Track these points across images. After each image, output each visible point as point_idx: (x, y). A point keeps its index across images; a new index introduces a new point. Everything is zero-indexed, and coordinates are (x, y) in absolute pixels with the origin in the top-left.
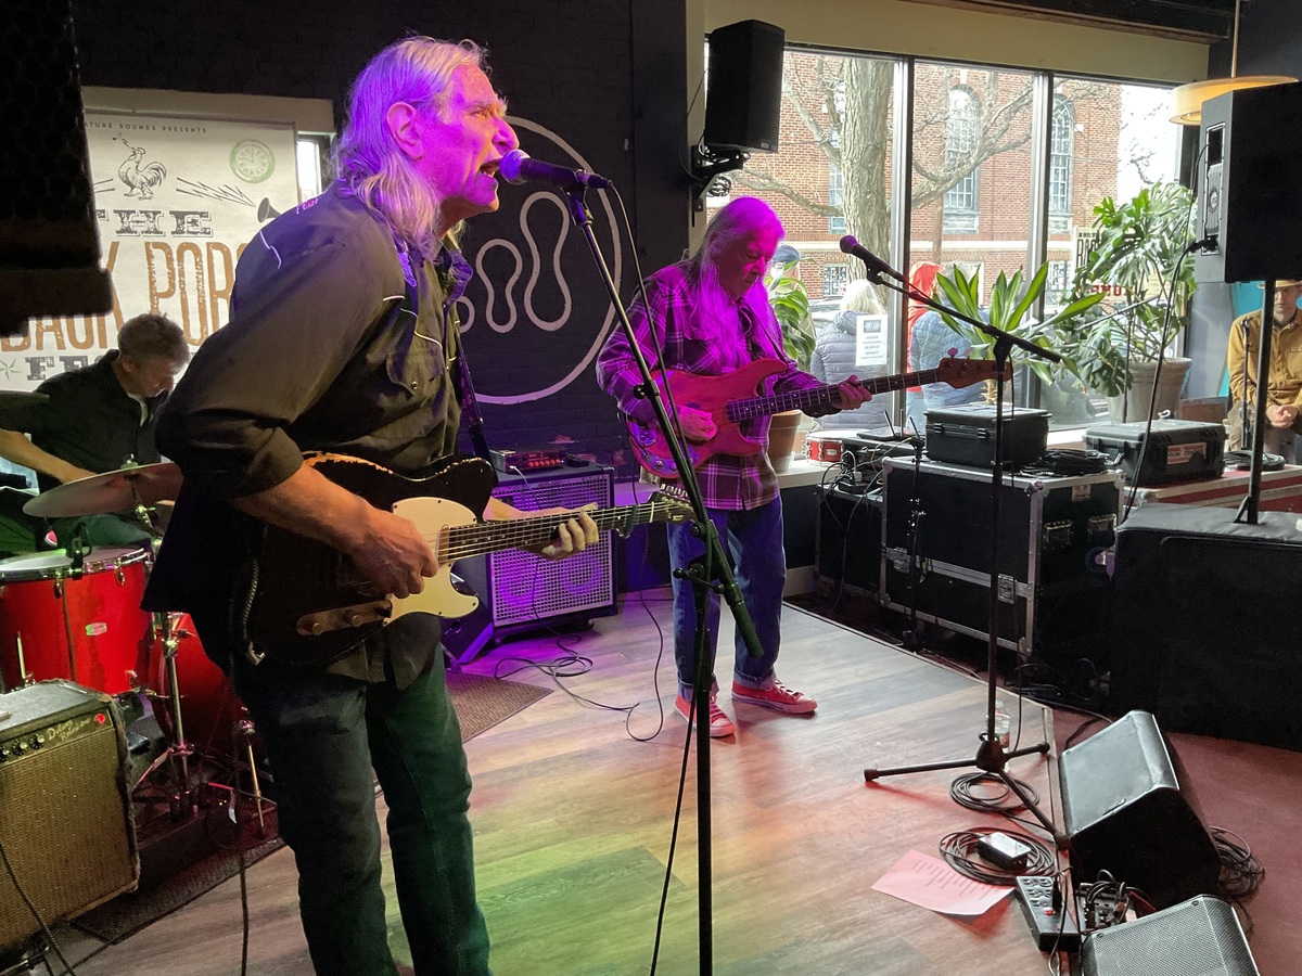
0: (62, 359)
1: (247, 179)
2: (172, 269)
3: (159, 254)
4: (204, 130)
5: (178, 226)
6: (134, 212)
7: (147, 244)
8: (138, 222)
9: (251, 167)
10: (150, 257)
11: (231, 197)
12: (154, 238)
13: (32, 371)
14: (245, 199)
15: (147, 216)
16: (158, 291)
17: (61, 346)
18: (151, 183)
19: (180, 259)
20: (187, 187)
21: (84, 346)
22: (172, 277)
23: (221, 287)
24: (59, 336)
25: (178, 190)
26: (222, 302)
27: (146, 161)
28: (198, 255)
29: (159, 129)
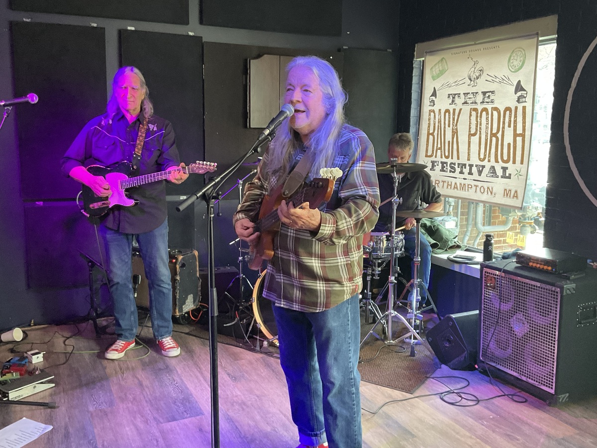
0: (441, 162)
1: (513, 70)
2: (477, 121)
3: (474, 113)
4: (499, 47)
5: (483, 99)
6: (469, 93)
7: (471, 109)
8: (470, 98)
9: (515, 63)
10: (471, 115)
11: (505, 82)
12: (474, 106)
13: (432, 167)
14: (510, 82)
15: (474, 95)
16: (471, 133)
17: (442, 157)
18: (477, 78)
19: (481, 117)
20: (489, 79)
21: (447, 157)
22: (477, 126)
23: (494, 131)
24: (441, 152)
25: (486, 80)
26: (494, 139)
27: (478, 67)
28: (487, 114)
29: (482, 50)
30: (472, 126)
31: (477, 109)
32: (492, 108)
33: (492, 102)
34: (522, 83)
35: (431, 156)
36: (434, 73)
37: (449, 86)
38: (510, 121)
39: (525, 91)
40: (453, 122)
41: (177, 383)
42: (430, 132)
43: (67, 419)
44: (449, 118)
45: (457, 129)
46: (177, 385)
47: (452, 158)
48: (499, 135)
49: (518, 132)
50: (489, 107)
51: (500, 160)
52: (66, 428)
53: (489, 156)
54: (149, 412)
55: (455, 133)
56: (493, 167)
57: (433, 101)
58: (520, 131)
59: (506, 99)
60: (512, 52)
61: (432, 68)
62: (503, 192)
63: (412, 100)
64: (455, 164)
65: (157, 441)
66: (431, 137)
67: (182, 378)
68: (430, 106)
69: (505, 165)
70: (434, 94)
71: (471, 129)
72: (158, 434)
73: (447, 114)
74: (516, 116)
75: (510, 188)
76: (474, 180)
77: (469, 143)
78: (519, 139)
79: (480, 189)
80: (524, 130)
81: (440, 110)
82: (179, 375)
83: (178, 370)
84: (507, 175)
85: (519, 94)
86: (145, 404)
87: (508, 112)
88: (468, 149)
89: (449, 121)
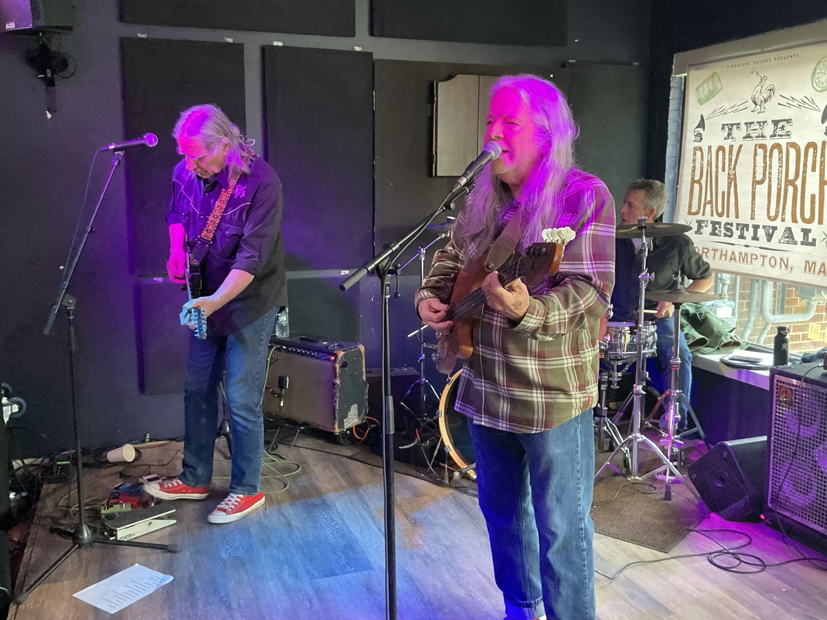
0: (712, 222)
1: (819, 89)
2: (765, 163)
3: (760, 151)
4: (798, 56)
5: (774, 130)
6: (753, 123)
8: (754, 130)
9: (823, 79)
10: (755, 154)
11: (807, 106)
12: (761, 141)
13: (698, 229)
14: (814, 106)
15: (760, 125)
16: (757, 180)
17: (712, 215)
18: (766, 101)
19: (771, 156)
20: (784, 101)
21: (720, 215)
22: (765, 170)
23: (791, 177)
24: (712, 207)
25: (779, 104)
26: (790, 189)
27: (767, 85)
28: (781, 152)
29: (772, 60)
30: (757, 169)
31: (765, 145)
32: (788, 143)
33: (788, 135)
35: (697, 213)
36: (702, 94)
37: (724, 112)
38: (814, 162)
40: (729, 165)
41: (336, 525)
42: (696, 179)
43: (192, 567)
44: (724, 158)
45: (735, 175)
46: (336, 527)
47: (728, 216)
48: (799, 183)
50: (783, 142)
51: (799, 218)
52: (191, 579)
53: (783, 213)
54: (299, 562)
55: (732, 179)
56: (789, 230)
57: (700, 135)
59: (807, 130)
60: (817, 62)
61: (698, 88)
62: (804, 265)
63: (669, 133)
64: (732, 225)
65: (311, 603)
66: (696, 186)
67: (344, 518)
68: (695, 141)
69: (807, 226)
70: (702, 124)
71: (756, 174)
72: (311, 593)
73: (721, 153)
74: (823, 155)
75: (814, 259)
76: (761, 248)
77: (754, 194)
79: (770, 260)
81: (710, 147)
82: (339, 513)
83: (337, 506)
84: (810, 240)
86: (294, 551)
87: (811, 150)
88: (752, 203)
89: (724, 163)
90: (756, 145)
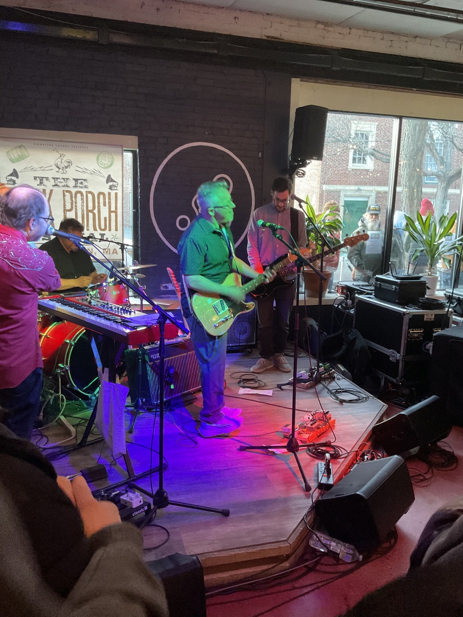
1: (103, 167)
2: (72, 201)
3: (67, 194)
4: (87, 148)
5: (76, 184)
8: (61, 182)
9: (104, 162)
10: (64, 195)
11: (96, 174)
12: (66, 189)
14: (101, 175)
15: (65, 180)
16: (67, 209)
18: (66, 167)
19: (76, 197)
20: (80, 169)
22: (72, 204)
23: (90, 208)
25: (76, 170)
26: (91, 215)
27: (65, 159)
28: (82, 195)
29: (70, 147)
30: (66, 203)
31: (70, 191)
32: (86, 192)
33: (86, 187)
34: (112, 177)
36: (12, 156)
37: (33, 169)
38: (104, 201)
39: (116, 182)
48: (96, 211)
49: (112, 210)
51: (98, 228)
56: (93, 234)
57: (14, 181)
58: (113, 209)
59: (98, 185)
60: (99, 153)
62: (103, 251)
68: (8, 184)
69: (102, 232)
70: (15, 173)
71: (66, 206)
74: (109, 199)
75: (109, 248)
78: (113, 215)
80: (116, 208)
84: (105, 239)
85: (111, 184)
87: (101, 196)
90: (63, 191)
